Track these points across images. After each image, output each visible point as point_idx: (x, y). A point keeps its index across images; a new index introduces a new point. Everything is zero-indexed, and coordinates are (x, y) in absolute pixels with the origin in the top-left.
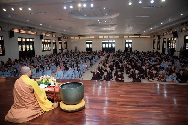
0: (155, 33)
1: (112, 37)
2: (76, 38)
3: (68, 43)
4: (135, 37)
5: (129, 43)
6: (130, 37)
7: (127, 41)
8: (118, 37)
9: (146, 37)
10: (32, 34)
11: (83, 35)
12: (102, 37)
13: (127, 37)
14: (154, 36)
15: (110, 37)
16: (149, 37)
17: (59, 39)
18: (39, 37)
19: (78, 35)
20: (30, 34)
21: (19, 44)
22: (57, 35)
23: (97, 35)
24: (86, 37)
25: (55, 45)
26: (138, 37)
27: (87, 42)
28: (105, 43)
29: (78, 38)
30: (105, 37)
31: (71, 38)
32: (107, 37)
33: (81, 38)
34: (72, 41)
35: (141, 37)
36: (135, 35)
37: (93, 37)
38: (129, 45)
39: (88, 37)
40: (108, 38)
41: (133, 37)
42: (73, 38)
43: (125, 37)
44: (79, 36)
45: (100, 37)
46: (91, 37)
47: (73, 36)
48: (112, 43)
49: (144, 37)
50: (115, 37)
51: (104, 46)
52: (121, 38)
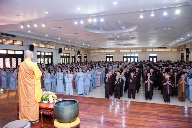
0: (183, 45)
1: (135, 51)
2: (96, 51)
3: (87, 57)
4: (160, 50)
5: (153, 57)
6: (154, 50)
7: (151, 55)
8: (140, 50)
9: (173, 50)
10: (51, 48)
12: (123, 51)
13: (151, 50)
14: (182, 49)
15: (132, 51)
16: (176, 50)
17: (79, 52)
18: (58, 51)
19: (98, 49)
20: (49, 48)
21: (38, 58)
22: (77, 49)
23: (118, 49)
24: (106, 51)
25: (74, 59)
26: (164, 50)
27: (107, 55)
28: (127, 57)
29: (98, 51)
30: (127, 51)
31: (91, 52)
32: (129, 51)
33: (101, 51)
34: (92, 55)
35: (166, 50)
36: (160, 48)
37: (114, 51)
38: (153, 59)
39: (108, 51)
41: (158, 50)
42: (93, 51)
43: (148, 50)
44: (100, 49)
45: (121, 51)
46: (112, 51)
47: (93, 50)
48: (134, 57)
49: (170, 50)
50: (137, 51)
51: (125, 60)
52: (144, 51)
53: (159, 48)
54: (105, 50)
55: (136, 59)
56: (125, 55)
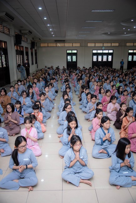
1: (109, 45)
2: (50, 45)
5: (133, 54)
6: (135, 44)
7: (130, 51)
8: (117, 44)
11: (64, 41)
12: (93, 45)
15: (105, 45)
19: (55, 41)
23: (85, 41)
24: (67, 45)
28: (97, 54)
29: (55, 45)
30: (97, 45)
31: (42, 45)
32: (101, 45)
33: (59, 45)
38: (133, 58)
39: (70, 45)
40: (102, 47)
42: (46, 45)
43: (128, 44)
44: (57, 41)
45: (89, 45)
48: (108, 54)
50: (113, 45)
51: (95, 59)
52: (122, 46)
54: (64, 43)
55: (110, 57)
56: (95, 52)
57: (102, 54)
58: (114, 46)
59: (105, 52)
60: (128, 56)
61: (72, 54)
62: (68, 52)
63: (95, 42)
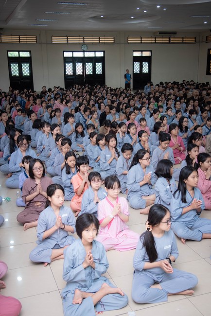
1: (95, 40)
4: (159, 40)
5: (141, 60)
6: (145, 40)
7: (136, 54)
8: (110, 40)
9: (186, 40)
12: (63, 40)
13: (138, 40)
15: (88, 40)
16: (192, 40)
26: (166, 40)
28: (74, 60)
30: (72, 40)
32: (79, 40)
35: (173, 40)
38: (141, 67)
39: (15, 39)
40: (82, 45)
41: (152, 40)
43: (131, 40)
45: (56, 40)
46: (26, 39)
48: (94, 60)
49: (180, 40)
50: (103, 40)
51: (69, 71)
52: (120, 43)
53: (161, 33)
55: (99, 66)
56: (68, 54)
57: (84, 60)
58: (105, 44)
59: (88, 54)
60: (133, 64)
61: (20, 61)
62: (10, 55)
63: (68, 33)
